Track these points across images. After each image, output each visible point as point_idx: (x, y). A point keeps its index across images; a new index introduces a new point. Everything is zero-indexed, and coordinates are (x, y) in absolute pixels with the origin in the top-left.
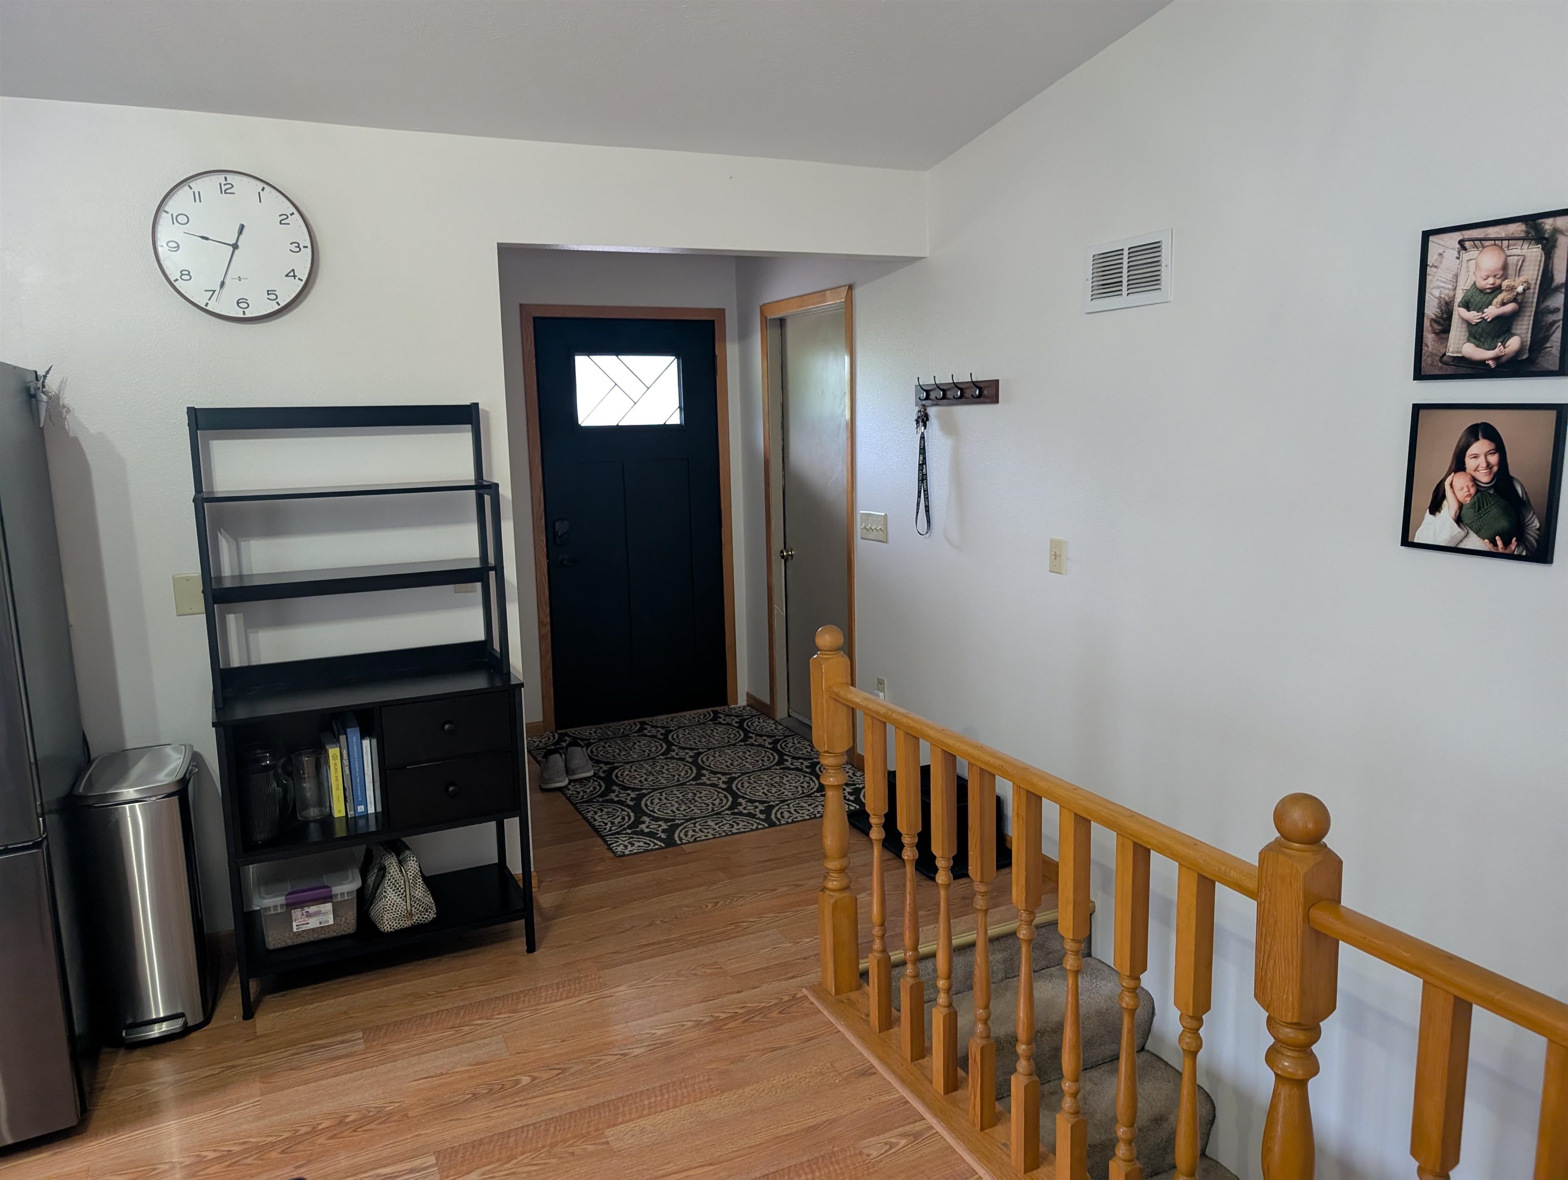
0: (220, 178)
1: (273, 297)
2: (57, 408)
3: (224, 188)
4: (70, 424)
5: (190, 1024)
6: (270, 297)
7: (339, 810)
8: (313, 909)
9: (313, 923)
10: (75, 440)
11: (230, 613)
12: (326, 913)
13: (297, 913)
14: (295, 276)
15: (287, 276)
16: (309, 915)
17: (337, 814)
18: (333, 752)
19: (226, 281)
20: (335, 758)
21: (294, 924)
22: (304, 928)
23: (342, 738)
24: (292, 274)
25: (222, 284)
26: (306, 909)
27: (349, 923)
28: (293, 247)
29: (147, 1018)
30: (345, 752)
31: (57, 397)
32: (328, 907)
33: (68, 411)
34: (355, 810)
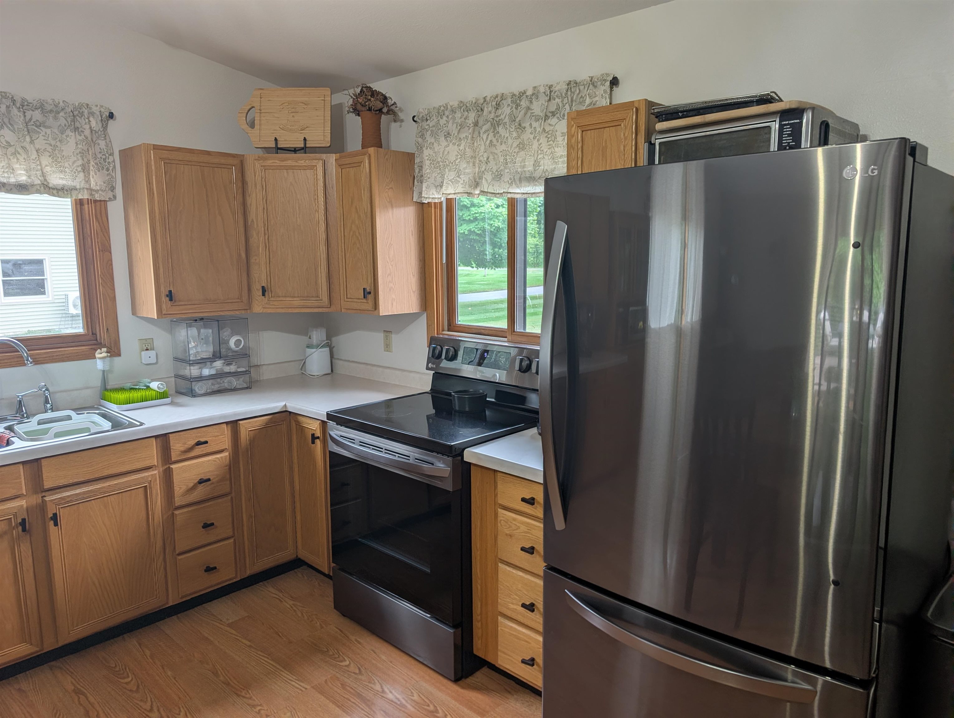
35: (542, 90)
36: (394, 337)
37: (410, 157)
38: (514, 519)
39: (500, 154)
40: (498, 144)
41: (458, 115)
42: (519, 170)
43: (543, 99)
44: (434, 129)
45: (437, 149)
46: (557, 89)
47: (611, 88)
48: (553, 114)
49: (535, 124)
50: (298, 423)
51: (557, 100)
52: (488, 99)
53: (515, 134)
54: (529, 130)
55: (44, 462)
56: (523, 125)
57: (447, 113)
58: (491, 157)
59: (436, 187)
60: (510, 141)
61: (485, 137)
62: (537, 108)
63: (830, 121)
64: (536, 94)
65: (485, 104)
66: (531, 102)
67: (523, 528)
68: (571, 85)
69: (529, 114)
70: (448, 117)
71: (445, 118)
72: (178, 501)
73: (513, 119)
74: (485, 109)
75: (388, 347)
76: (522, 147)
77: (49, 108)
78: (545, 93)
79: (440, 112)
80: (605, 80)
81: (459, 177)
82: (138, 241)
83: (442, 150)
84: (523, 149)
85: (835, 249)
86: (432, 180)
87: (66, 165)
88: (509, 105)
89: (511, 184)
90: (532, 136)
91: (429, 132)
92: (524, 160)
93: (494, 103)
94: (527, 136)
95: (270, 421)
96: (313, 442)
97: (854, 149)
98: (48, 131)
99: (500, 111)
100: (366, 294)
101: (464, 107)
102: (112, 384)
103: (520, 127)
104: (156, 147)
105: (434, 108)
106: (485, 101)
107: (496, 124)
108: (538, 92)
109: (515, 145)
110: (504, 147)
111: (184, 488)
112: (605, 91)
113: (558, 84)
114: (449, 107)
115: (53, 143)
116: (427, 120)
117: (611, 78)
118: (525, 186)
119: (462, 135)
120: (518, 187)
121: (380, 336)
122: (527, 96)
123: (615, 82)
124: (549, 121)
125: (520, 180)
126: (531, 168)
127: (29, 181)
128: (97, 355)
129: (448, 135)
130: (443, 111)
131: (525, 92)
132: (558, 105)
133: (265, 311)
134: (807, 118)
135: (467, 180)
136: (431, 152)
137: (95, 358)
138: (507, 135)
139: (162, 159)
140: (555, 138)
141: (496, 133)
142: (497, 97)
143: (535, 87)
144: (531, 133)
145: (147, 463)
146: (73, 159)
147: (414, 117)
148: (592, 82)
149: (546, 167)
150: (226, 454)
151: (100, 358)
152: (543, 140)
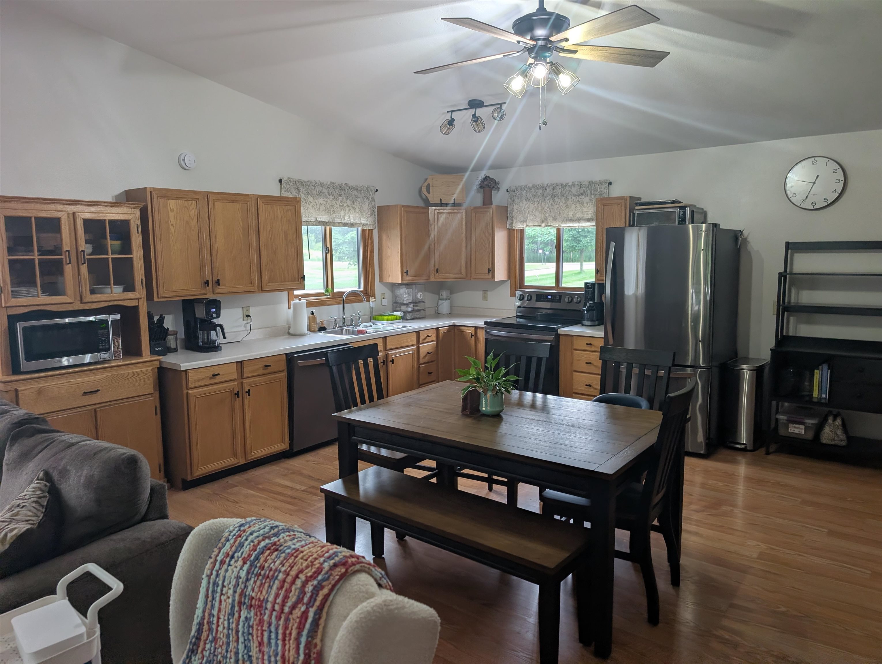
0: (813, 159)
1: (826, 200)
2: (745, 241)
3: (813, 162)
4: (749, 247)
5: (748, 448)
6: (825, 200)
7: (815, 394)
8: (797, 426)
9: (796, 431)
10: (750, 252)
11: (792, 316)
12: (802, 429)
13: (791, 425)
14: (836, 192)
15: (833, 192)
16: (795, 427)
17: (814, 396)
18: (816, 371)
19: (809, 196)
20: (817, 373)
21: (789, 429)
22: (793, 431)
23: (820, 367)
24: (835, 191)
25: (807, 197)
26: (795, 425)
27: (810, 436)
28: (837, 181)
29: (739, 441)
30: (821, 372)
31: (746, 239)
32: (803, 427)
33: (749, 243)
34: (821, 395)
35: (576, 183)
36: (489, 293)
37: (506, 208)
38: (582, 353)
39: (556, 209)
40: (555, 205)
41: (533, 191)
42: (566, 216)
43: (577, 187)
44: (519, 196)
45: (521, 205)
46: (584, 183)
47: (609, 186)
48: (582, 194)
49: (573, 198)
50: (460, 331)
51: (583, 188)
52: (549, 185)
53: (564, 202)
54: (570, 200)
55: (388, 338)
56: (568, 198)
57: (526, 189)
58: (552, 210)
59: (521, 222)
60: (561, 204)
61: (548, 201)
62: (574, 190)
63: (695, 210)
64: (573, 185)
65: (547, 187)
66: (571, 188)
67: (585, 356)
68: (591, 183)
69: (570, 193)
70: (527, 191)
71: (525, 191)
72: (422, 361)
73: (563, 195)
74: (548, 189)
75: (485, 298)
76: (567, 207)
77: (359, 189)
78: (578, 185)
79: (522, 188)
80: (606, 183)
81: (535, 218)
82: (389, 247)
83: (524, 206)
84: (568, 208)
85: (697, 248)
86: (518, 219)
87: (365, 214)
88: (560, 189)
89: (562, 222)
90: (572, 202)
91: (517, 198)
92: (568, 212)
93: (553, 187)
94: (570, 202)
95: (448, 329)
96: (472, 337)
97: (703, 225)
98: (360, 199)
99: (555, 191)
100: (489, 270)
101: (536, 187)
102: (374, 314)
103: (567, 199)
104: (403, 206)
105: (518, 186)
106: (547, 186)
107: (553, 196)
108: (575, 184)
109: (564, 206)
110: (557, 206)
111: (423, 356)
112: (606, 187)
113: (584, 182)
114: (527, 187)
115: (361, 204)
116: (515, 191)
117: (608, 182)
118: (568, 223)
119: (535, 200)
120: (565, 223)
121: (481, 293)
122: (569, 185)
123: (610, 183)
124: (580, 197)
125: (566, 220)
126: (571, 216)
127: (354, 222)
128: (370, 300)
129: (527, 199)
130: (524, 188)
131: (568, 184)
132: (584, 190)
133: (436, 280)
134: (688, 209)
135: (539, 219)
136: (518, 206)
137: (369, 301)
138: (560, 201)
139: (406, 211)
140: (583, 204)
141: (554, 200)
142: (554, 184)
143: (573, 182)
144: (572, 201)
145: (411, 343)
146: (367, 211)
147: (507, 189)
148: (601, 183)
149: (579, 216)
150: (434, 342)
151: (371, 301)
152: (578, 205)
